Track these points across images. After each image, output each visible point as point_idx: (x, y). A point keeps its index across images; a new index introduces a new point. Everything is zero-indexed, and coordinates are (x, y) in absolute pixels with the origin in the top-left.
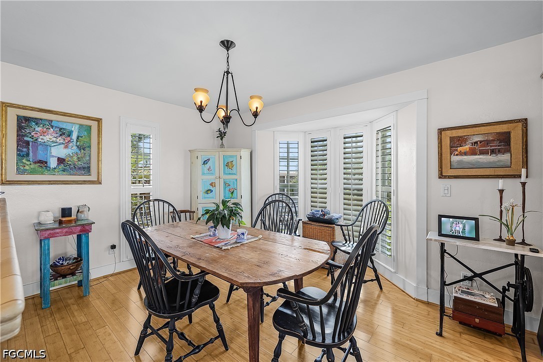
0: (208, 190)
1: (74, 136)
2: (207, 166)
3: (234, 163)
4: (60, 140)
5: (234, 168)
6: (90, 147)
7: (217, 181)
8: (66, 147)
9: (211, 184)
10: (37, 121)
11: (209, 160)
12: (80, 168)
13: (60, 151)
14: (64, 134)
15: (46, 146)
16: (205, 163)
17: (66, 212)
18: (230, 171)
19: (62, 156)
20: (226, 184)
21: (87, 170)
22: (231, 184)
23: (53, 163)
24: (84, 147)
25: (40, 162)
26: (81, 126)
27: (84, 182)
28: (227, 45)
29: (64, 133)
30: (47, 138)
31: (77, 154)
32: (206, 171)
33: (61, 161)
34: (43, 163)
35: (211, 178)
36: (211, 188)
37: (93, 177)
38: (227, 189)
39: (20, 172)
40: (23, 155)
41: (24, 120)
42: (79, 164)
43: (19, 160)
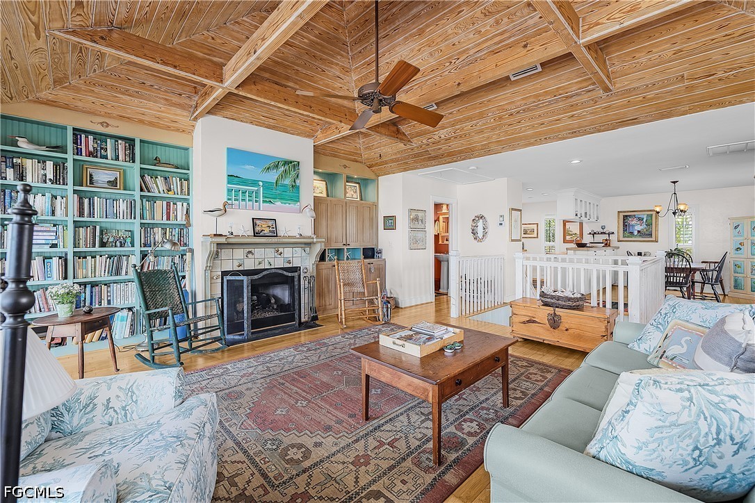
0: (738, 248)
1: (645, 220)
2: (737, 230)
4: (638, 223)
6: (652, 224)
7: (745, 242)
8: (641, 225)
9: (740, 244)
10: (629, 216)
11: (739, 225)
12: (647, 235)
13: (638, 228)
15: (633, 226)
16: (736, 227)
19: (639, 230)
20: (753, 244)
21: (650, 235)
23: (636, 233)
24: (649, 225)
26: (648, 215)
27: (649, 241)
28: (674, 182)
29: (640, 219)
30: (633, 223)
31: (646, 228)
32: (736, 234)
33: (639, 232)
34: (632, 233)
35: (740, 239)
36: (740, 247)
37: (653, 239)
39: (624, 237)
40: (625, 230)
41: (625, 217)
42: (647, 233)
43: (624, 232)
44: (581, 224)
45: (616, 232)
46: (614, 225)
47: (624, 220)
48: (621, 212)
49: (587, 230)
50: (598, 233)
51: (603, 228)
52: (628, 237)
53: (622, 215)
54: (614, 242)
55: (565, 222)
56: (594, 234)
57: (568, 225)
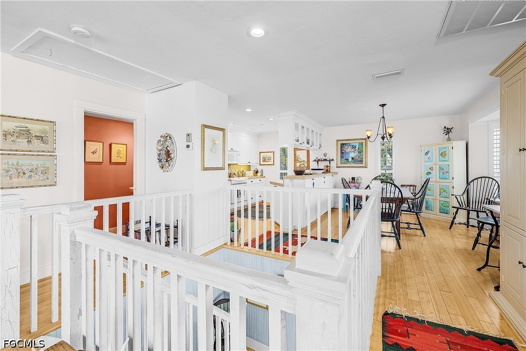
0: (428, 173)
1: (357, 148)
2: (428, 156)
3: (447, 153)
4: (352, 150)
5: (447, 157)
6: (362, 152)
7: (434, 167)
9: (430, 169)
10: (345, 144)
11: (429, 152)
12: (359, 161)
13: (352, 155)
15: (348, 153)
16: (427, 154)
17: (353, 179)
18: (444, 159)
20: (441, 169)
21: (361, 161)
22: (445, 168)
23: (350, 160)
25: (346, 159)
26: (359, 143)
27: (360, 167)
28: (383, 105)
29: (354, 147)
30: (348, 150)
32: (427, 160)
33: (353, 158)
34: (347, 160)
35: (430, 164)
36: (430, 171)
37: (364, 165)
38: (442, 172)
39: (341, 163)
40: (342, 157)
41: (342, 145)
42: (359, 159)
43: (341, 159)
44: (308, 152)
45: (335, 159)
46: (333, 153)
47: (341, 148)
48: (339, 140)
49: (312, 158)
50: (322, 160)
51: (325, 155)
52: (345, 163)
53: (339, 143)
54: (333, 168)
55: (295, 149)
56: (318, 161)
57: (298, 153)
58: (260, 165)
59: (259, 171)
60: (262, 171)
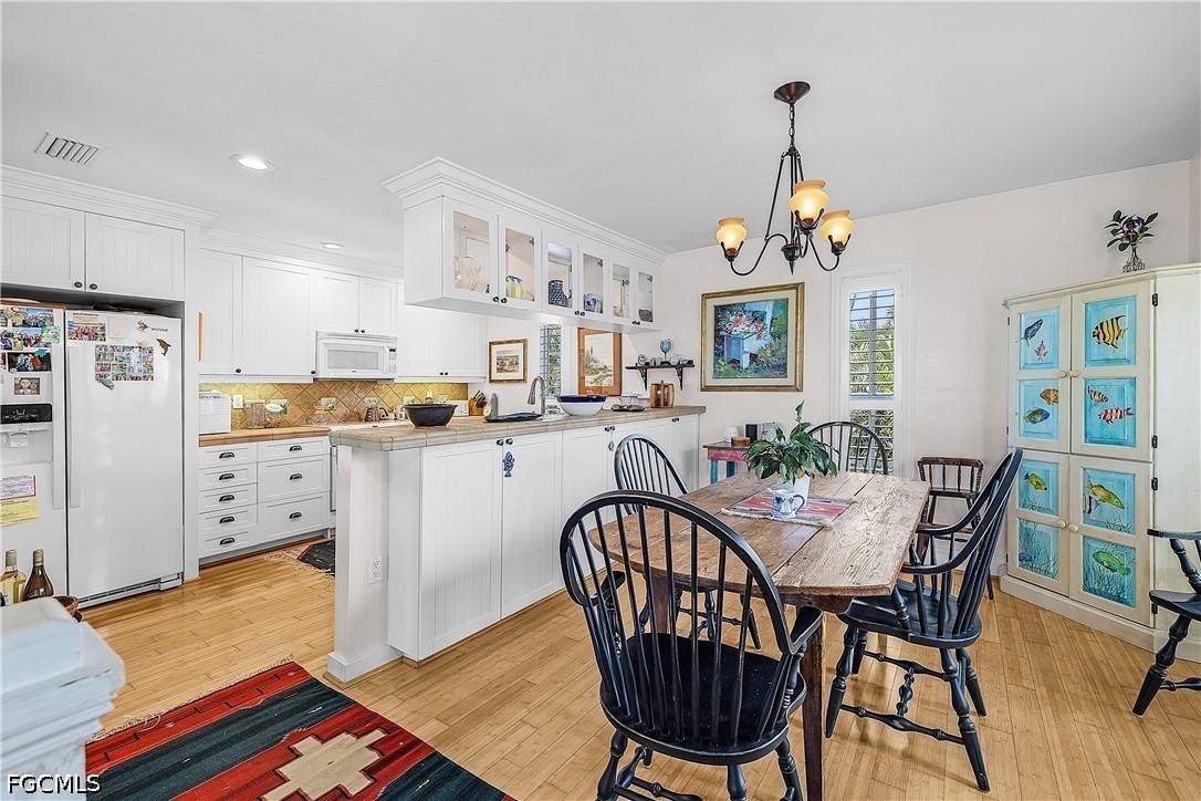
0: (1035, 413)
1: (768, 321)
2: (1035, 342)
3: (1124, 323)
4: (753, 329)
5: (1124, 344)
6: (786, 332)
7: (1063, 386)
8: (759, 337)
9: (1045, 395)
10: (731, 308)
11: (1039, 323)
12: (774, 367)
13: (751, 345)
14: (756, 319)
15: (739, 339)
16: (1030, 332)
17: (752, 430)
18: (1109, 352)
19: (755, 351)
20: (1094, 395)
21: (781, 368)
23: (745, 362)
24: (779, 334)
25: (733, 361)
26: (776, 301)
27: (778, 388)
28: (791, 93)
29: (758, 317)
30: (739, 329)
31: (771, 345)
32: (1031, 357)
33: (753, 357)
34: (735, 362)
35: (1044, 376)
36: (1044, 406)
37: (789, 381)
38: (1098, 410)
39: (717, 375)
40: (718, 354)
41: (720, 310)
42: (774, 361)
43: (716, 362)
44: (618, 338)
45: (697, 363)
46: (691, 340)
47: (717, 320)
48: (710, 295)
49: (630, 358)
50: (655, 367)
51: (666, 347)
52: (727, 376)
53: (712, 303)
54: (688, 392)
55: (582, 332)
56: (644, 368)
57: (589, 341)
58: (491, 381)
59: (488, 400)
60: (495, 400)
